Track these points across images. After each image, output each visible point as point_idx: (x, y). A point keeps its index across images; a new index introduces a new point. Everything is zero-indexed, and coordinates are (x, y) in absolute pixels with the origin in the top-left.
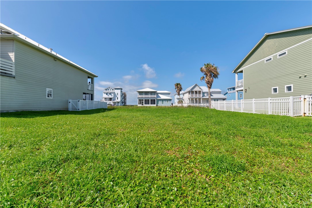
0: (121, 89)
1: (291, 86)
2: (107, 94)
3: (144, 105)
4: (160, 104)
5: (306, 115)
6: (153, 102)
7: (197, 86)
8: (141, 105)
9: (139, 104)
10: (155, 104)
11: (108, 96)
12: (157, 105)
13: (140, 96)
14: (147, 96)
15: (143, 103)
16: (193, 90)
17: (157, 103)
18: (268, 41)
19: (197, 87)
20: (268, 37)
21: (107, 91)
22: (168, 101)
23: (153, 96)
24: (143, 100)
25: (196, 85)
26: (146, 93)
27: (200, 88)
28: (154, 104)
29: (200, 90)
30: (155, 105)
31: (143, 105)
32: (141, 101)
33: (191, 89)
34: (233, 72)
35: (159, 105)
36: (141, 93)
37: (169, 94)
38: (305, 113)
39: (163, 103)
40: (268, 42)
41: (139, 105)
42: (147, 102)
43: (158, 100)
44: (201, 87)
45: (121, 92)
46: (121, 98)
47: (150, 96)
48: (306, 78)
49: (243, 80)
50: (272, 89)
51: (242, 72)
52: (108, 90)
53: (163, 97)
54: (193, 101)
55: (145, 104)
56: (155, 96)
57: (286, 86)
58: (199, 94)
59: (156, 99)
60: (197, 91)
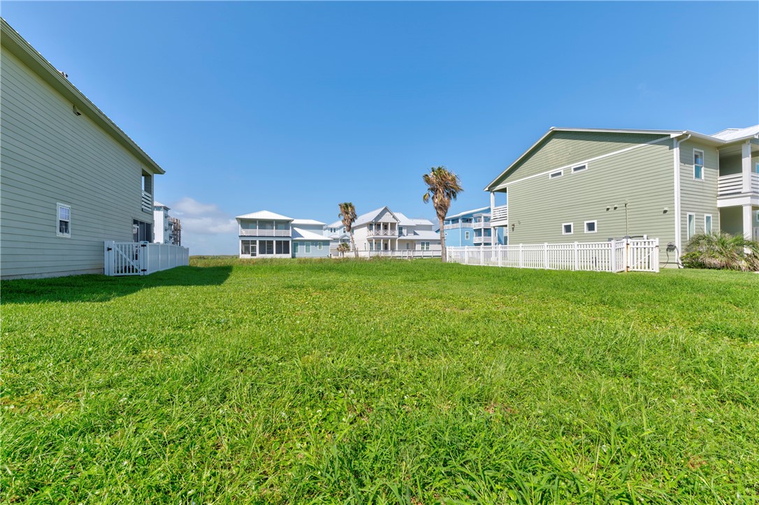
0: (166, 209)
1: (594, 223)
3: (259, 256)
4: (302, 253)
5: (629, 270)
6: (283, 247)
7: (389, 211)
8: (248, 256)
9: (242, 253)
10: (289, 253)
12: (293, 257)
13: (244, 232)
14: (266, 232)
15: (254, 249)
16: (379, 222)
17: (295, 250)
18: (554, 141)
19: (388, 213)
20: (555, 134)
22: (320, 245)
23: (282, 232)
24: (254, 243)
25: (386, 210)
26: (264, 223)
27: (394, 217)
28: (287, 252)
29: (394, 221)
30: (289, 256)
31: (254, 255)
32: (247, 246)
33: (375, 219)
34: (487, 189)
35: (297, 255)
36: (246, 223)
37: (320, 227)
38: (628, 267)
39: (308, 251)
40: (555, 143)
41: (242, 256)
42: (266, 246)
43: (296, 244)
44: (397, 215)
45: (166, 217)
46: (165, 236)
47: (274, 232)
48: (616, 212)
49: (507, 206)
50: (563, 227)
51: (504, 190)
53: (307, 235)
54: (380, 246)
55: (262, 252)
56: (289, 233)
57: (586, 222)
58: (391, 229)
59: (292, 241)
60: (388, 223)
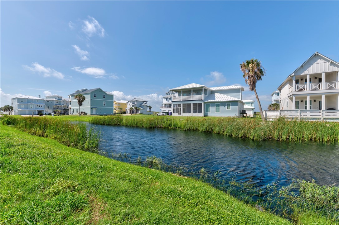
2: (167, 100)
3: (183, 115)
4: (213, 113)
6: (198, 108)
7: (321, 58)
8: (177, 115)
9: (174, 112)
11: (168, 101)
12: (205, 115)
13: (179, 98)
14: (186, 98)
15: (180, 110)
16: (303, 74)
17: (207, 110)
19: (320, 61)
21: (167, 96)
22: (229, 105)
23: (198, 97)
24: (180, 105)
25: (316, 56)
28: (200, 112)
30: (202, 115)
31: (180, 114)
32: (177, 108)
33: (296, 72)
35: (209, 114)
37: (237, 91)
39: (217, 111)
41: (174, 115)
42: (187, 108)
43: (207, 105)
47: (193, 97)
52: (170, 94)
53: (219, 97)
54: (306, 104)
55: (184, 112)
56: (202, 96)
59: (204, 103)
60: (321, 74)
